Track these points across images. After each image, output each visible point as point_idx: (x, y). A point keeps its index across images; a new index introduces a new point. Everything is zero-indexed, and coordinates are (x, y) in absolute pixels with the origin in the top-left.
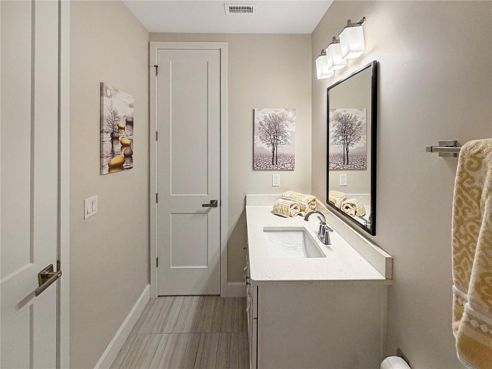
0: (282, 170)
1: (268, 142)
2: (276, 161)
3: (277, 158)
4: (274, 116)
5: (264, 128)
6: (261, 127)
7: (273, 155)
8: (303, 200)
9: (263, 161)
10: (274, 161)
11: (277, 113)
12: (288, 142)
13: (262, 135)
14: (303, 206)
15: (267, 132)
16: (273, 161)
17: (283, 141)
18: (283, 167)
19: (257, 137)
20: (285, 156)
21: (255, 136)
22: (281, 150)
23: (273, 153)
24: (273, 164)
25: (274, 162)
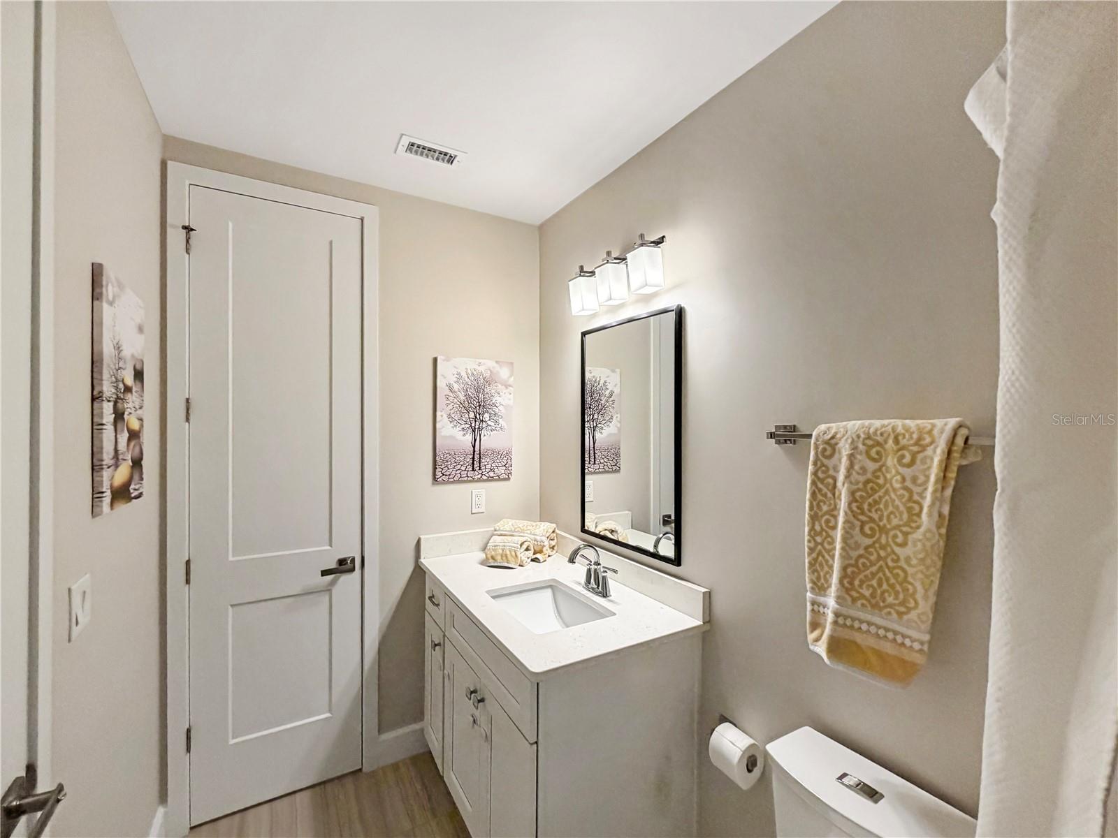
0: (490, 479)
1: (463, 426)
2: (480, 463)
3: (480, 457)
4: (475, 373)
5: (457, 397)
6: (451, 394)
7: (474, 451)
8: (537, 532)
9: (455, 464)
10: (475, 463)
11: (481, 369)
12: (500, 425)
13: (452, 412)
14: (539, 543)
15: (461, 406)
16: (473, 463)
17: (492, 424)
18: (492, 474)
19: (442, 416)
20: (495, 453)
21: (438, 414)
22: (489, 440)
23: (474, 447)
24: (473, 468)
25: (475, 466)
